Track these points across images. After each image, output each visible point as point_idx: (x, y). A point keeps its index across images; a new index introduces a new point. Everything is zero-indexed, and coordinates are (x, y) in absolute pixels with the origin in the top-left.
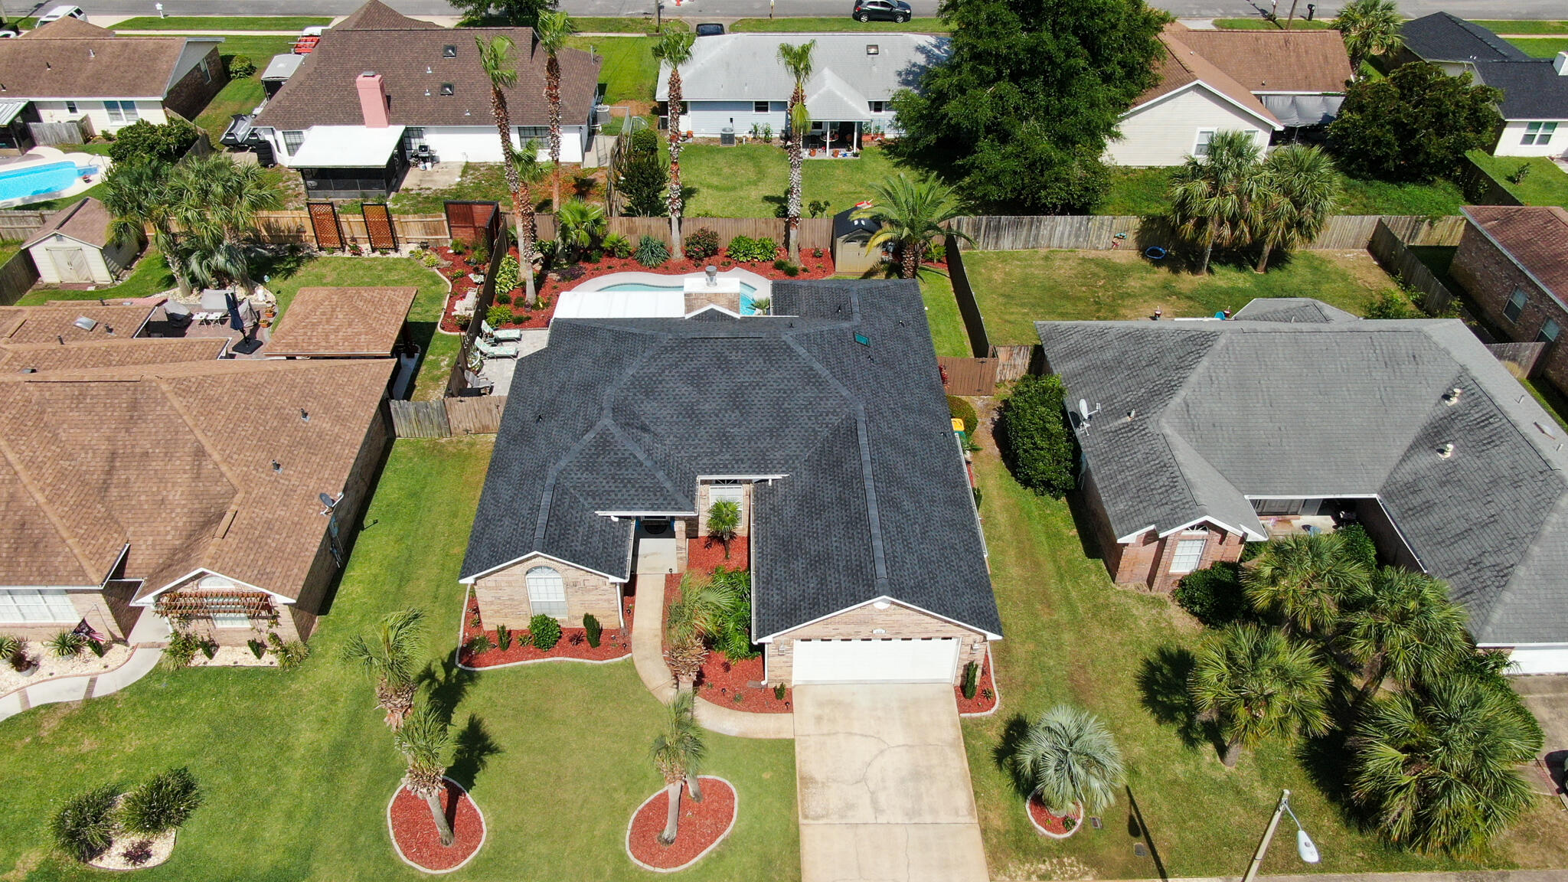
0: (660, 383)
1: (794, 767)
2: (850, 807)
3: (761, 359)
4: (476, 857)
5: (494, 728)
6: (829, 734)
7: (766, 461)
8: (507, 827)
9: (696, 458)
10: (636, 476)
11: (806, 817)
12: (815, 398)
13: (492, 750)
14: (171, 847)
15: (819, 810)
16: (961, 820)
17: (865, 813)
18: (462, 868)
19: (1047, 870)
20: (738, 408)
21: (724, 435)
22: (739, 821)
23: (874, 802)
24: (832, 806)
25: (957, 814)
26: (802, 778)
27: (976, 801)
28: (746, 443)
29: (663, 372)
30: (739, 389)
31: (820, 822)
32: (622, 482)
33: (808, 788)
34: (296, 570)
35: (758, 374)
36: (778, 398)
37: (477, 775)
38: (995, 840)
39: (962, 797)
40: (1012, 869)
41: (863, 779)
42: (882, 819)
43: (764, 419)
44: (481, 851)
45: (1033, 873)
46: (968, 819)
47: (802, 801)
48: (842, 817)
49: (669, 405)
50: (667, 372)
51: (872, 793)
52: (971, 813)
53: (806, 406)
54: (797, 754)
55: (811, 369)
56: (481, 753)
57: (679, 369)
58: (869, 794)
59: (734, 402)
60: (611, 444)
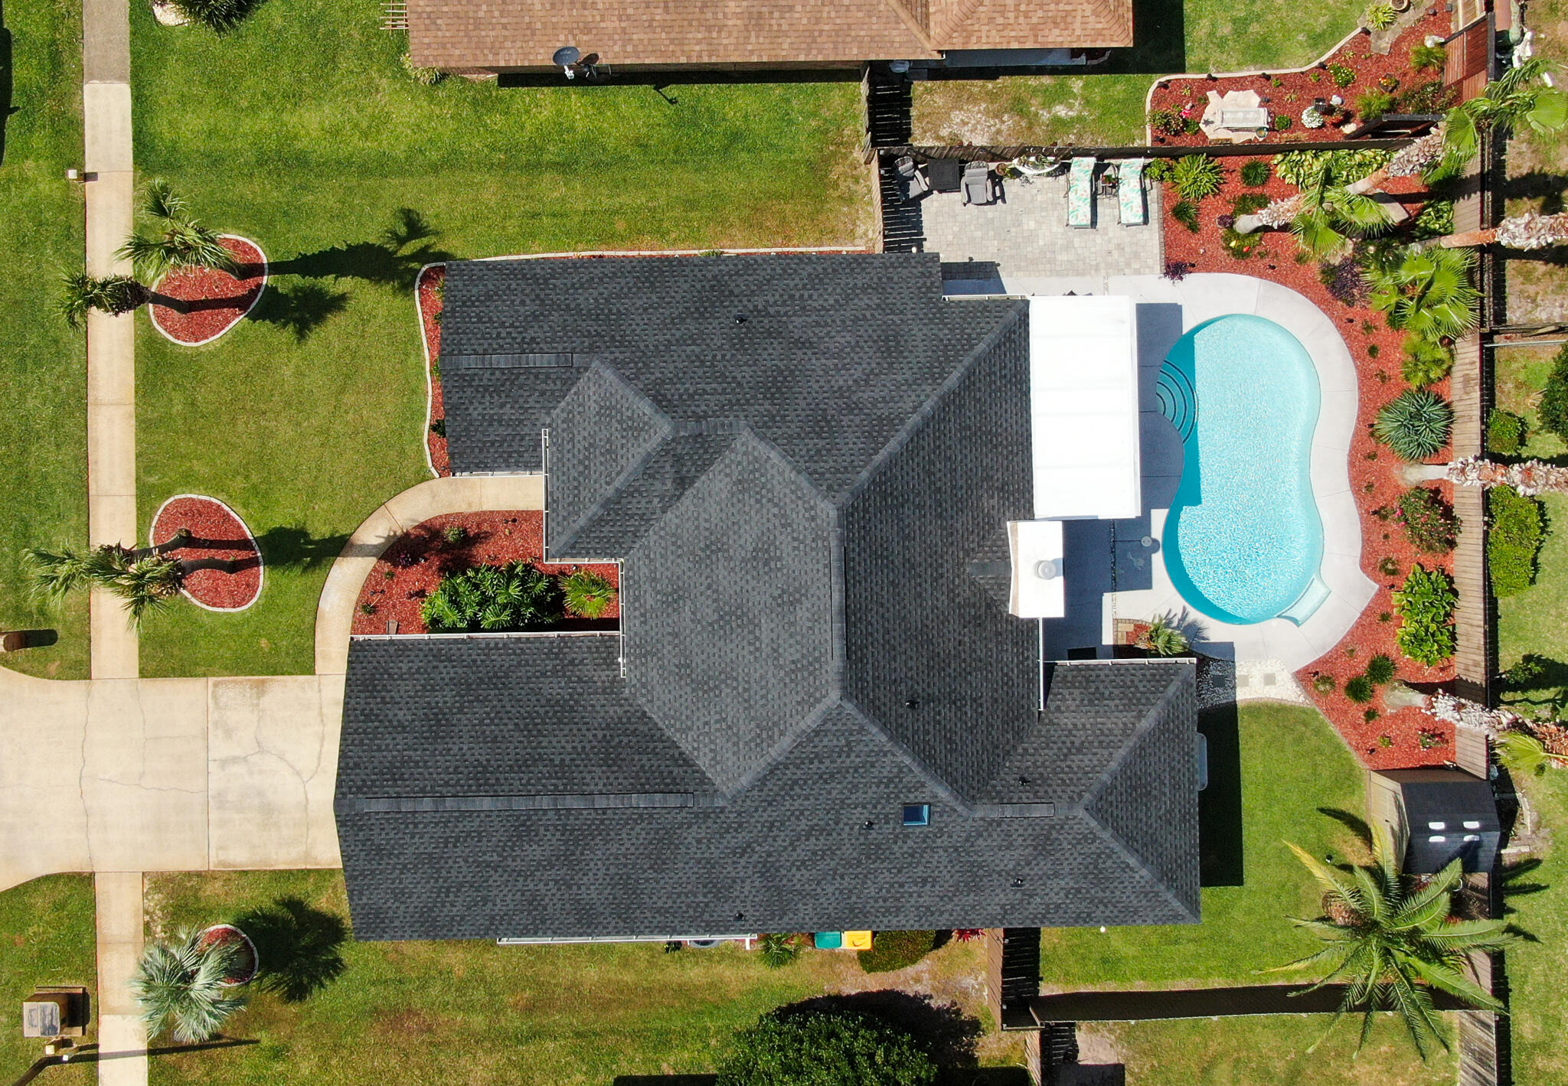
0: (758, 501)
1: (275, 673)
2: (229, 733)
3: (798, 656)
4: (168, 340)
5: (333, 330)
6: (321, 714)
7: (645, 656)
8: (201, 367)
9: (648, 556)
10: (594, 477)
11: (216, 685)
12: (736, 735)
13: (302, 334)
14: (173, 23)
15: (224, 699)
16: (213, 852)
17: (221, 748)
18: (154, 329)
19: (155, 933)
20: (721, 617)
21: (680, 597)
22: (209, 614)
23: (235, 760)
24: (228, 713)
25: (220, 848)
26: (263, 682)
27: (235, 872)
28: (670, 630)
29: (776, 505)
30: (750, 621)
31: (210, 701)
32: (587, 458)
33: (251, 689)
34: (457, 52)
35: (775, 651)
36: (736, 679)
37: (268, 322)
38: (189, 885)
39: (240, 857)
40: (156, 897)
41: (261, 749)
42: (212, 766)
43: (704, 657)
44: (174, 344)
45: (151, 917)
46: (213, 860)
47: (234, 681)
48: (216, 724)
49: (724, 516)
50: (776, 511)
51: (245, 759)
52: (220, 863)
53: (724, 720)
54: (294, 677)
55: (782, 733)
56: (296, 321)
57: (779, 528)
58: (243, 755)
59: (731, 613)
60: (636, 438)
